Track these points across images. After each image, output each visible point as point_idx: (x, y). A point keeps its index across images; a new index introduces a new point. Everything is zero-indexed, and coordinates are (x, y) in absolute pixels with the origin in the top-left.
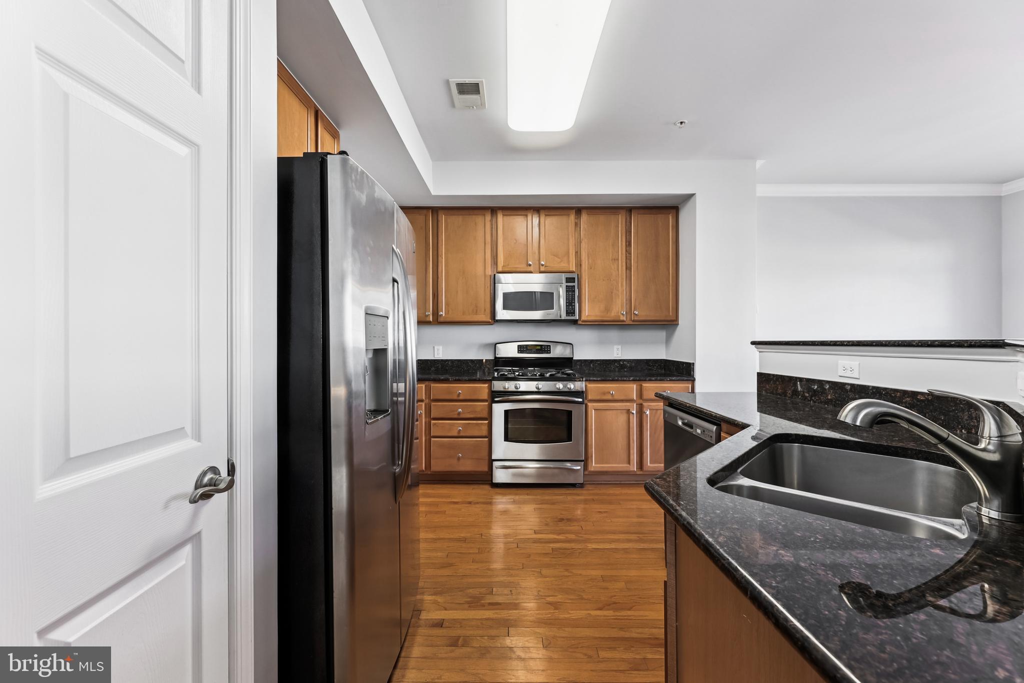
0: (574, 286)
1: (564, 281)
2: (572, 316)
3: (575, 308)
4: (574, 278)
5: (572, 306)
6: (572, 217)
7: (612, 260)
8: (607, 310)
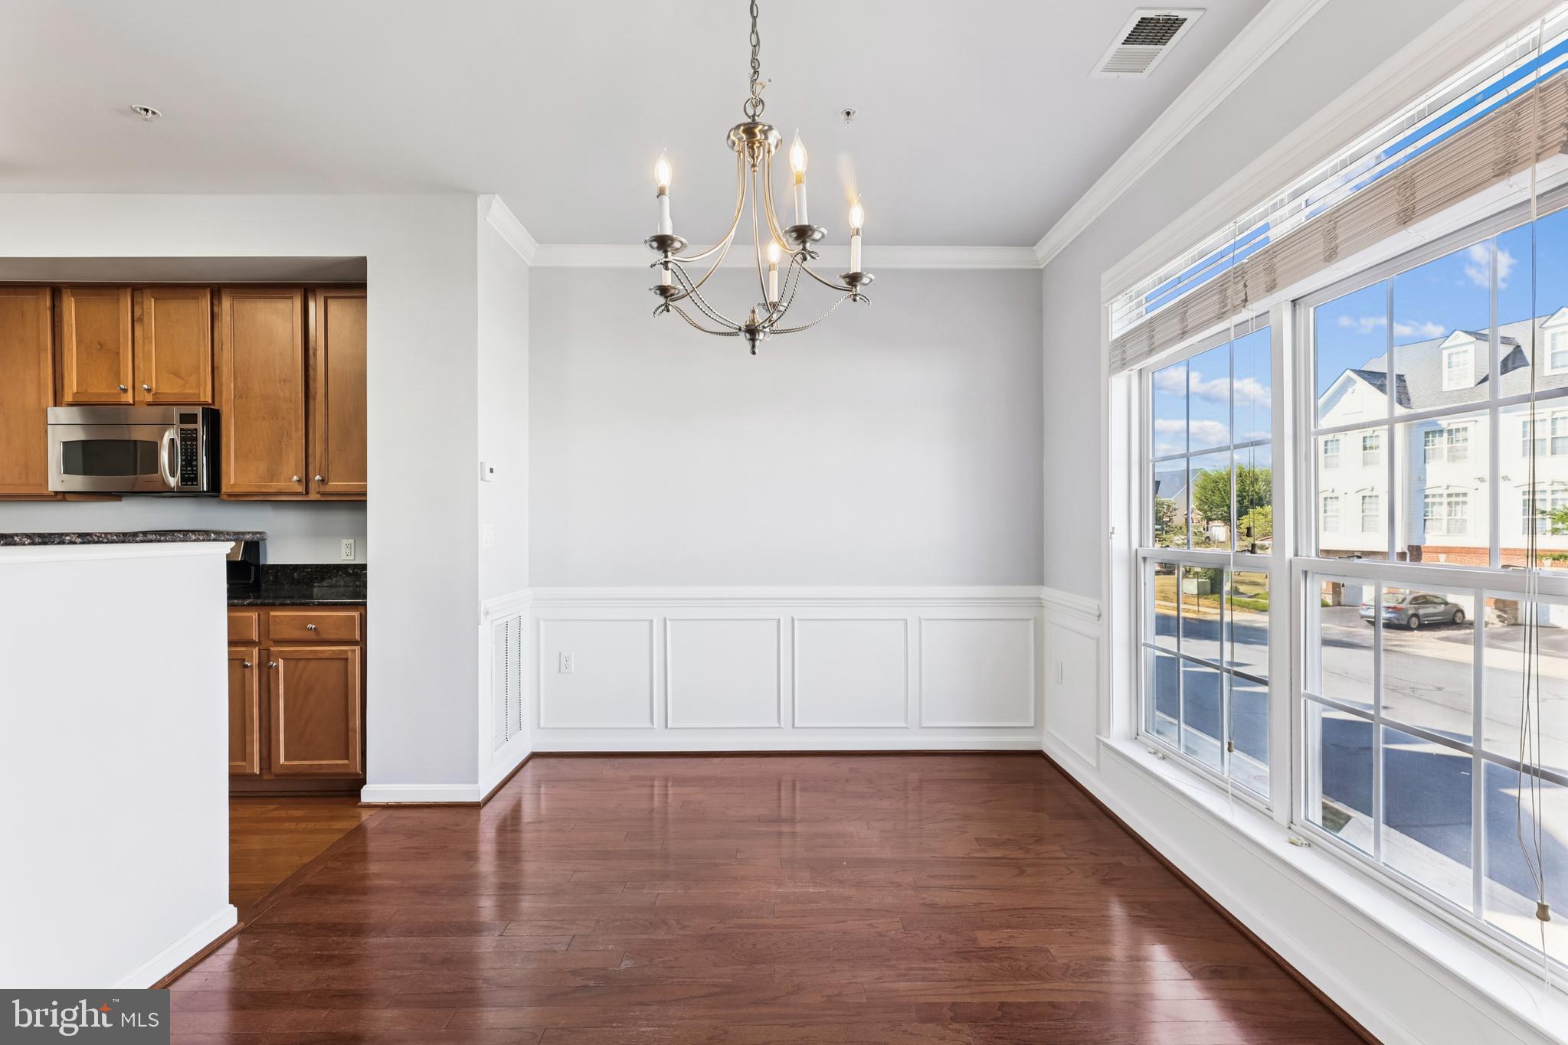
0: (196, 430)
1: (176, 419)
2: (192, 485)
3: (197, 471)
4: (196, 415)
5: (192, 466)
6: (206, 303)
7: (280, 381)
8: (272, 475)
